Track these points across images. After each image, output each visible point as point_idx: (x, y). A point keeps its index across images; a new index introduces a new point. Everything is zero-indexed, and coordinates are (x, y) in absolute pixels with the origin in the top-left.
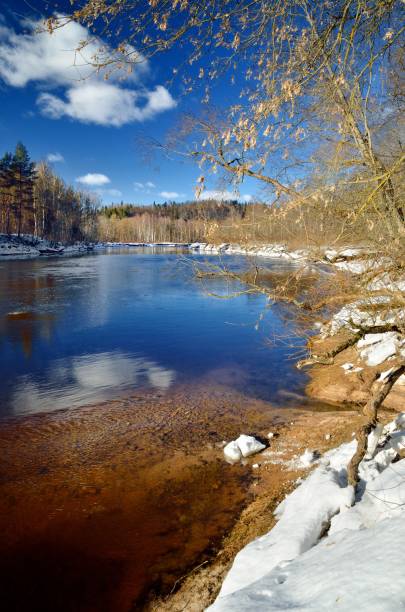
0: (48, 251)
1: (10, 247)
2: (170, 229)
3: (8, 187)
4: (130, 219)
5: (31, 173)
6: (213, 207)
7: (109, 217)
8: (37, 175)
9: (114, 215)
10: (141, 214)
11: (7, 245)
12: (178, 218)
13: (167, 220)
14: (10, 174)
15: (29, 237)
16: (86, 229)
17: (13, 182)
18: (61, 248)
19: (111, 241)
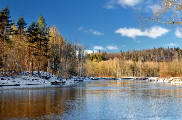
0: (56, 82)
1: (33, 80)
2: (133, 68)
3: (33, 42)
4: (106, 62)
5: (47, 34)
6: (162, 52)
7: (92, 60)
8: (50, 35)
9: (95, 59)
10: (113, 58)
11: (31, 78)
12: (137, 60)
13: (131, 62)
14: (35, 34)
15: (45, 74)
16: (79, 69)
17: (36, 40)
18: (64, 80)
19: (94, 76)
